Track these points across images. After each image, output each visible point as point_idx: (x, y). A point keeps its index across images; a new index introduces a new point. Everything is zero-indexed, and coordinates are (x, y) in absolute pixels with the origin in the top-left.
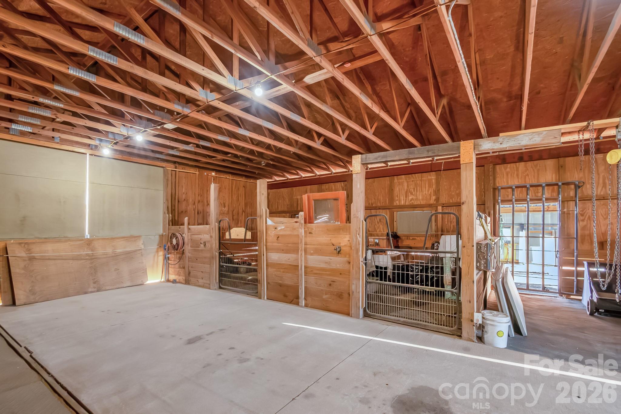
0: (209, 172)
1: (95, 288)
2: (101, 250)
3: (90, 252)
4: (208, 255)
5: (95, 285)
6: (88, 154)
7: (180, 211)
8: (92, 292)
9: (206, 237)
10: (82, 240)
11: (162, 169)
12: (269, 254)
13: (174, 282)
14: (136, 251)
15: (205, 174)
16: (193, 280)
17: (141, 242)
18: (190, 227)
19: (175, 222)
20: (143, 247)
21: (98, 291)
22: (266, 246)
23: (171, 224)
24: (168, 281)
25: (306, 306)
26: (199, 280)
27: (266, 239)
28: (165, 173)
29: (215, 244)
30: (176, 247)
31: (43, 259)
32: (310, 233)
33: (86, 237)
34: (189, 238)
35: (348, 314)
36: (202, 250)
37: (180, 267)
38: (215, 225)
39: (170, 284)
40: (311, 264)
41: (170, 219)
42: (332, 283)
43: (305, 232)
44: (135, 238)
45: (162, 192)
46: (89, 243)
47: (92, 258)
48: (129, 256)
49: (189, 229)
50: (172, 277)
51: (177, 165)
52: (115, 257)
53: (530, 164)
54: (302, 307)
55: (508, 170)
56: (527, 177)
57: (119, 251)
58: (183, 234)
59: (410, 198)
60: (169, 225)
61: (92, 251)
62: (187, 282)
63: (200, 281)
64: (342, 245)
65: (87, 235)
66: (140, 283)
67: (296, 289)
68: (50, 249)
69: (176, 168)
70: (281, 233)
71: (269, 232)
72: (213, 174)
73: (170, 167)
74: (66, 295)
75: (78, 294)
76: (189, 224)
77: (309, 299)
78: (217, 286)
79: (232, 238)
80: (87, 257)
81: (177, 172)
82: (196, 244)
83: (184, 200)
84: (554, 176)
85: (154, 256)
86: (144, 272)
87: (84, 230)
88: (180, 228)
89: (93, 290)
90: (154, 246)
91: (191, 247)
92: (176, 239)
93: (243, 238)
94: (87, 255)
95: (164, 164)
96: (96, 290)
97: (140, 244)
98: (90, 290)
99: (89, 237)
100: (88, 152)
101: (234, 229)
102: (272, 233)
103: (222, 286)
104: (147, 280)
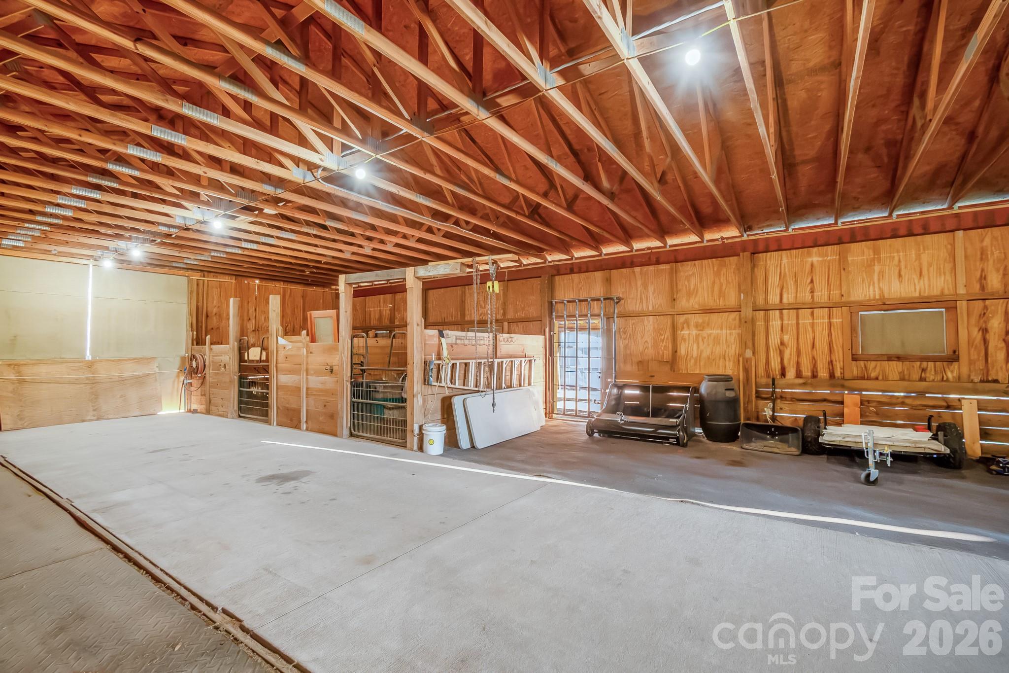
0: (249, 279)
1: (94, 415)
2: (104, 373)
3: (90, 376)
4: (227, 379)
5: (95, 413)
6: (91, 266)
7: (209, 327)
8: (90, 420)
9: (225, 359)
10: (82, 362)
11: (186, 278)
12: (279, 376)
13: (195, 411)
14: (148, 375)
15: (246, 282)
16: (213, 408)
17: (156, 364)
18: (213, 346)
19: (199, 341)
20: (157, 370)
21: (98, 419)
22: (277, 367)
23: (195, 343)
24: (190, 411)
25: (307, 429)
26: (219, 408)
27: (277, 360)
28: (190, 282)
29: (234, 366)
30: (196, 371)
31: (35, 382)
32: (311, 353)
33: (87, 359)
34: (211, 359)
35: (335, 435)
36: (223, 374)
37: (202, 395)
38: (234, 344)
39: (190, 414)
40: (312, 385)
41: (194, 337)
42: (326, 404)
43: (307, 352)
44: (149, 360)
45: (185, 306)
46: (90, 365)
47: (93, 383)
48: (139, 381)
49: (211, 349)
50: (194, 406)
51: (206, 273)
52: (122, 381)
53: (583, 275)
54: (303, 430)
55: (565, 281)
56: (581, 291)
57: (127, 374)
58: (205, 355)
59: (480, 312)
60: (193, 344)
61: (93, 374)
62: (208, 412)
63: (221, 409)
64: (334, 364)
65: (89, 357)
66: (152, 412)
67: (298, 412)
68: (44, 371)
69: (204, 277)
70: (289, 353)
71: (279, 352)
72: (257, 282)
73: (196, 276)
75: (73, 421)
76: (211, 344)
77: (310, 422)
78: (235, 415)
79: (250, 359)
80: (87, 382)
81: (206, 282)
82: (218, 366)
83: (216, 314)
84: (602, 289)
85: (174, 382)
86: (159, 400)
87: (84, 350)
88: (202, 348)
89: (92, 418)
90: (175, 370)
91: (213, 370)
92: (196, 361)
93: (259, 359)
94: (87, 378)
95: (187, 273)
96: (95, 418)
97: (154, 368)
98: (89, 418)
99: (90, 359)
100: (91, 262)
101: (252, 348)
102: (282, 353)
103: (241, 415)
104: (162, 410)
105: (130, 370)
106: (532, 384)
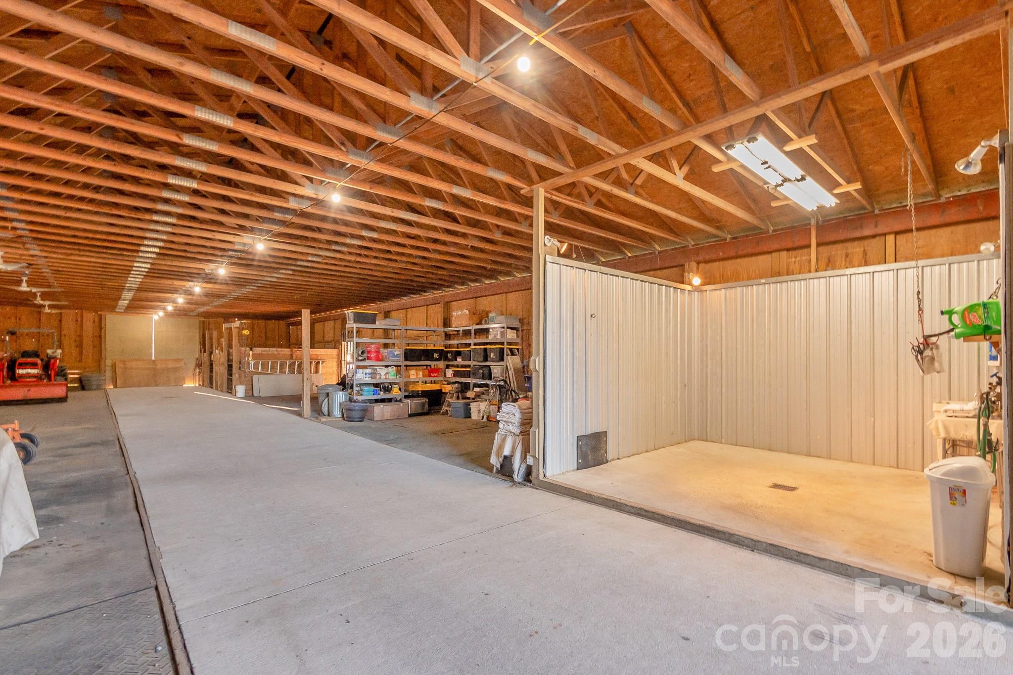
2: (160, 366)
5: (155, 383)
8: (153, 386)
10: (151, 360)
14: (179, 367)
17: (185, 363)
20: (183, 365)
21: (157, 385)
24: (199, 385)
28: (200, 322)
31: (131, 368)
39: (200, 387)
44: (178, 360)
46: (154, 361)
47: (155, 369)
48: (175, 370)
50: (202, 383)
52: (168, 369)
61: (155, 366)
65: (153, 358)
66: (181, 385)
68: (134, 364)
74: (139, 385)
75: (146, 386)
85: (192, 370)
86: (184, 380)
87: (151, 355)
90: (193, 365)
94: (153, 368)
96: (155, 385)
97: (182, 364)
104: (185, 384)
105: (171, 365)
106: (320, 372)
